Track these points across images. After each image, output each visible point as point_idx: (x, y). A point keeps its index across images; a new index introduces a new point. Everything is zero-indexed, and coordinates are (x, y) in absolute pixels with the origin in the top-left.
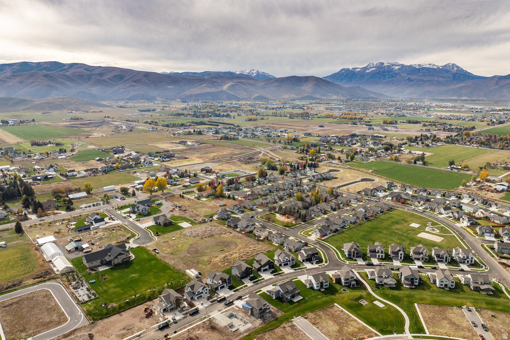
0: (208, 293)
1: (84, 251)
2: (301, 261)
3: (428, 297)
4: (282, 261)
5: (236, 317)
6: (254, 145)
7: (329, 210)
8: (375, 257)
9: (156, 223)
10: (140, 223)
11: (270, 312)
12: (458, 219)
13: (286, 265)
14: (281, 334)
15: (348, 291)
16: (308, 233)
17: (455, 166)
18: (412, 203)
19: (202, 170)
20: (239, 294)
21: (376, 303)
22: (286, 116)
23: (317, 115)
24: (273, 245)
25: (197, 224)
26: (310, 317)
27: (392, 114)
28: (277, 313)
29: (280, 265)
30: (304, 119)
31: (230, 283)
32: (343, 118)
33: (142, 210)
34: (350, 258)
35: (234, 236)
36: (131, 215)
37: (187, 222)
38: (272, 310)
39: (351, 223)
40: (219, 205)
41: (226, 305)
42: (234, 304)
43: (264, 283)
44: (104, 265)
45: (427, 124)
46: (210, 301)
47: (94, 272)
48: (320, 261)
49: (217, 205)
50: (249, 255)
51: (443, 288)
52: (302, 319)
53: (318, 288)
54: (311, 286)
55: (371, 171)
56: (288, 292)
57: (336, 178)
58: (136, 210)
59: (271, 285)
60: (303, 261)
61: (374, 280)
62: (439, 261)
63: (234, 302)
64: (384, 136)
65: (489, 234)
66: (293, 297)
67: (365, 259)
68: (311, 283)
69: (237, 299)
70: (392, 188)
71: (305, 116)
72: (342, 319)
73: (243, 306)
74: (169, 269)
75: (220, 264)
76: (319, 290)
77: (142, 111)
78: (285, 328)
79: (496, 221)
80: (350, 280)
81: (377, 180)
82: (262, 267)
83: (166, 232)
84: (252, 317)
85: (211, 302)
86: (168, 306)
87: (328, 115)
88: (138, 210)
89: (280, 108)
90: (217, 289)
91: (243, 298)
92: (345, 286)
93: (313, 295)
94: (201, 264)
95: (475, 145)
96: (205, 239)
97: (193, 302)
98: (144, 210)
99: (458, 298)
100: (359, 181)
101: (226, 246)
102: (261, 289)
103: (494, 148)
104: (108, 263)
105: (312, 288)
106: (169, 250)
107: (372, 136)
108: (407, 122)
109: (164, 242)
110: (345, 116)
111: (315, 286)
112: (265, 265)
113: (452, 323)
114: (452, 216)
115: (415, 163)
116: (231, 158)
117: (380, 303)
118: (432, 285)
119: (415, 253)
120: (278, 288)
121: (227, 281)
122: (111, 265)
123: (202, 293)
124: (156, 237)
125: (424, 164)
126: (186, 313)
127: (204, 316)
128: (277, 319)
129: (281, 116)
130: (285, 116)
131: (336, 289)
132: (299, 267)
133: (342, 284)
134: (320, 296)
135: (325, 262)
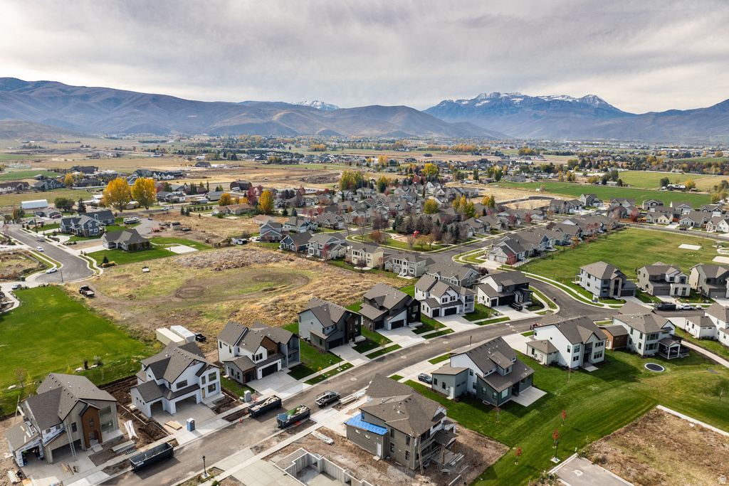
0: (218, 387)
2: (488, 304)
4: (439, 301)
5: (324, 472)
6: (325, 168)
7: (499, 227)
8: (663, 291)
9: (112, 246)
10: (74, 248)
11: (456, 447)
13: (451, 312)
15: (666, 368)
16: (474, 259)
17: (674, 186)
18: (652, 219)
19: (233, 185)
22: (371, 149)
23: (416, 147)
24: (398, 278)
25: (210, 248)
26: (610, 457)
28: (480, 449)
29: (436, 313)
30: (398, 150)
31: (293, 357)
32: (457, 150)
33: (86, 225)
34: (605, 296)
36: (62, 237)
37: (188, 245)
38: (460, 439)
39: (557, 243)
41: (283, 426)
42: (313, 423)
43: (404, 357)
46: (225, 414)
48: (536, 305)
50: (344, 296)
52: (587, 465)
53: (577, 363)
54: (553, 357)
55: (538, 190)
56: (496, 373)
57: (483, 196)
58: (73, 226)
59: (426, 363)
60: (494, 303)
61: (712, 339)
63: (313, 417)
64: (530, 163)
66: (515, 390)
67: (644, 299)
68: (553, 351)
69: (322, 407)
70: (595, 205)
73: (350, 428)
74: (112, 330)
77: (144, 142)
80: (661, 336)
81: (559, 198)
82: (387, 314)
83: (133, 260)
84: (391, 469)
85: (229, 418)
86: (46, 437)
87: (434, 147)
88: (77, 226)
89: (360, 142)
90: (250, 375)
91: (343, 400)
92: (649, 356)
93: (572, 382)
94: (208, 316)
96: (227, 271)
97: (161, 421)
98: (90, 225)
100: (527, 200)
101: (280, 282)
102: (399, 373)
103: (708, 174)
105: (555, 364)
106: (124, 291)
108: (554, 154)
109: (118, 277)
110: (460, 148)
111: (568, 359)
112: (396, 311)
115: (604, 183)
116: (287, 178)
120: (464, 363)
121: (286, 351)
123: (196, 387)
124: (101, 271)
125: (620, 183)
126: (122, 466)
127: (192, 474)
128: (489, 473)
129: (362, 148)
130: (368, 148)
131: (625, 364)
132: (487, 317)
133: (635, 353)
134: (594, 388)
135: (552, 306)
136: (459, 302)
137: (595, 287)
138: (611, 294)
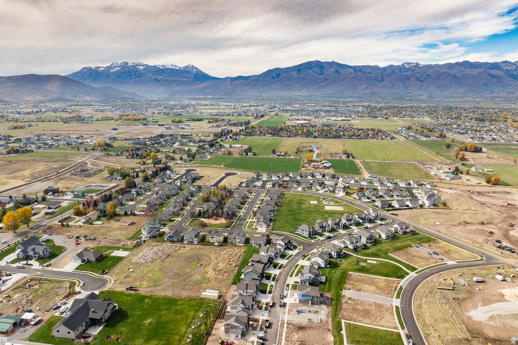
1: (32, 323)
3: (389, 247)
4: (273, 255)
5: (301, 312)
6: (66, 156)
7: (239, 204)
8: (325, 231)
9: (83, 261)
10: (57, 267)
12: (334, 191)
14: (350, 307)
15: (343, 260)
16: (252, 228)
17: (278, 154)
18: (291, 186)
19: (46, 192)
20: (276, 293)
21: (368, 261)
22: (58, 121)
23: (92, 117)
25: (132, 249)
26: (350, 288)
27: (169, 114)
30: (83, 123)
32: (126, 120)
35: (192, 249)
36: (30, 262)
37: (118, 250)
39: (271, 211)
40: (127, 224)
42: (286, 303)
43: (282, 278)
44: (90, 326)
45: (211, 120)
46: (263, 309)
47: (90, 340)
48: (295, 247)
49: (125, 224)
51: (387, 239)
52: (347, 291)
54: (319, 266)
55: (222, 166)
57: (203, 177)
58: (31, 253)
59: (289, 277)
61: (347, 247)
62: (364, 222)
63: (284, 302)
64: (189, 134)
65: (363, 198)
67: (321, 235)
69: (282, 299)
70: (260, 177)
71: (80, 119)
72: (368, 280)
73: (300, 300)
75: (219, 277)
76: (326, 267)
78: (346, 302)
79: (354, 188)
80: (339, 251)
81: (239, 173)
82: (265, 265)
84: (315, 306)
85: (266, 310)
87: (106, 117)
89: (38, 112)
91: (284, 295)
92: (338, 258)
93: (327, 272)
95: (269, 136)
96: (167, 260)
97: (253, 317)
99: (402, 242)
100: (226, 177)
101: (199, 260)
102: (287, 283)
104: (94, 322)
106: (145, 283)
107: (180, 135)
108: (192, 121)
109: (125, 277)
110: (128, 118)
111: (323, 265)
113: (420, 257)
114: (328, 190)
115: (247, 154)
116: (58, 173)
117: (372, 261)
118: (380, 239)
119: (347, 220)
120: (308, 275)
122: (101, 323)
124: (106, 276)
125: (255, 154)
127: (280, 323)
128: (332, 299)
129: (50, 121)
130: (55, 121)
131: (334, 262)
132: (287, 256)
133: (333, 258)
134: (333, 271)
135: (299, 246)
136: (277, 253)
137: (306, 234)
138: (311, 236)
